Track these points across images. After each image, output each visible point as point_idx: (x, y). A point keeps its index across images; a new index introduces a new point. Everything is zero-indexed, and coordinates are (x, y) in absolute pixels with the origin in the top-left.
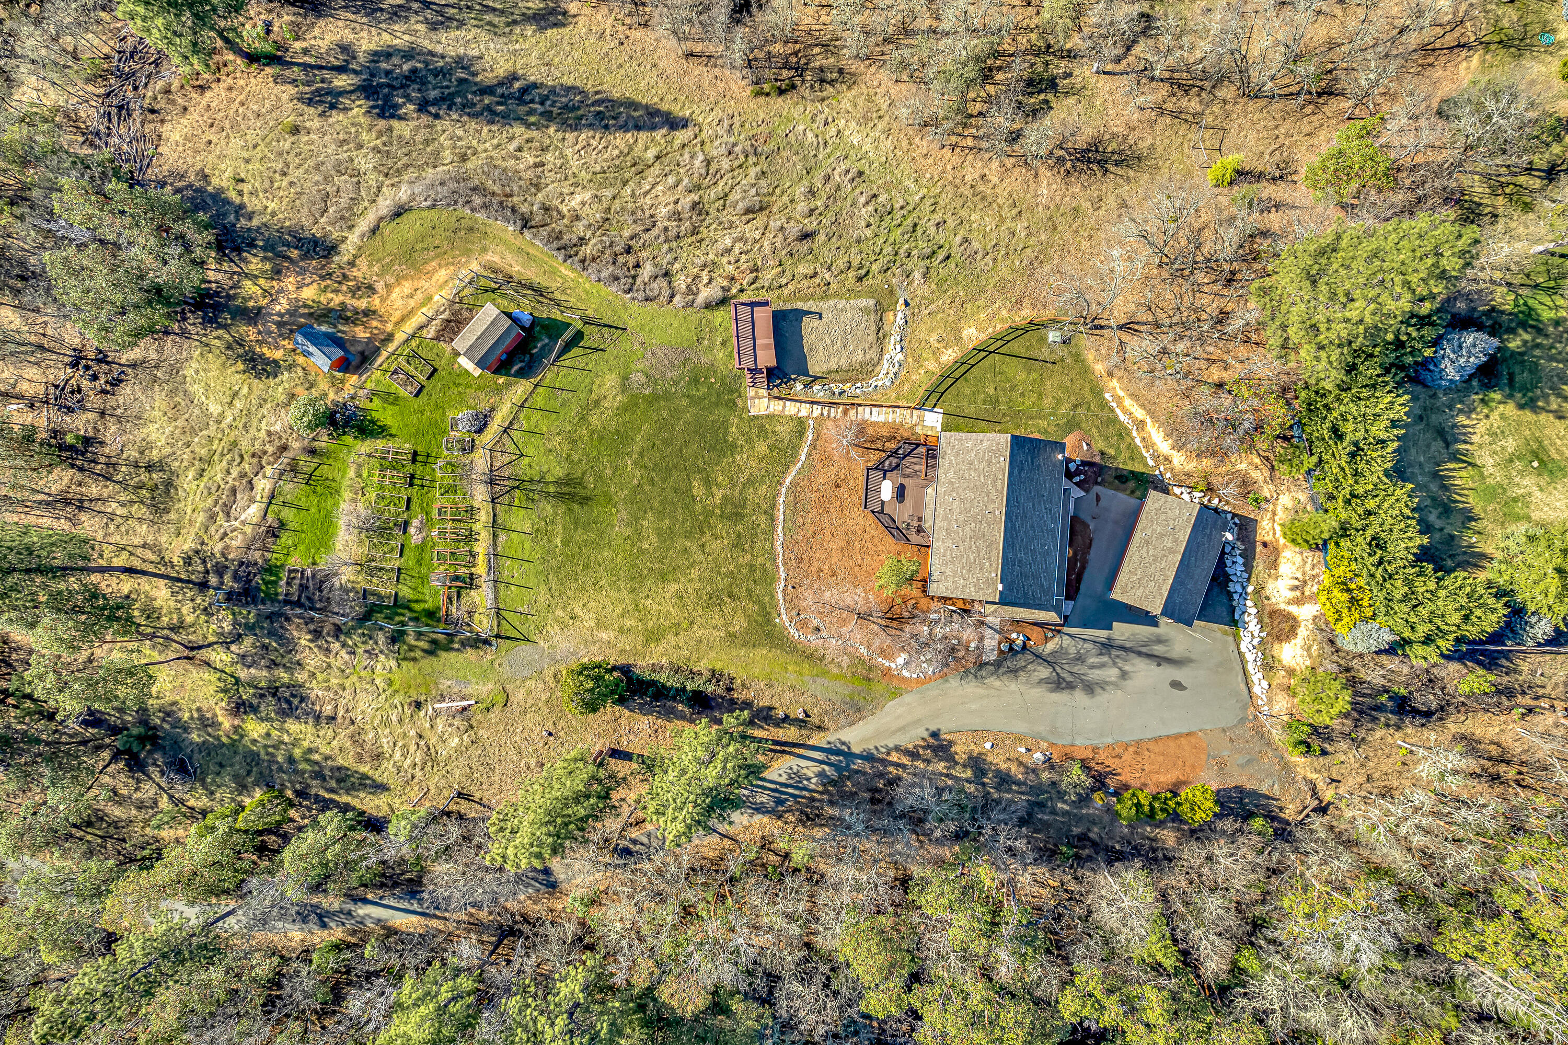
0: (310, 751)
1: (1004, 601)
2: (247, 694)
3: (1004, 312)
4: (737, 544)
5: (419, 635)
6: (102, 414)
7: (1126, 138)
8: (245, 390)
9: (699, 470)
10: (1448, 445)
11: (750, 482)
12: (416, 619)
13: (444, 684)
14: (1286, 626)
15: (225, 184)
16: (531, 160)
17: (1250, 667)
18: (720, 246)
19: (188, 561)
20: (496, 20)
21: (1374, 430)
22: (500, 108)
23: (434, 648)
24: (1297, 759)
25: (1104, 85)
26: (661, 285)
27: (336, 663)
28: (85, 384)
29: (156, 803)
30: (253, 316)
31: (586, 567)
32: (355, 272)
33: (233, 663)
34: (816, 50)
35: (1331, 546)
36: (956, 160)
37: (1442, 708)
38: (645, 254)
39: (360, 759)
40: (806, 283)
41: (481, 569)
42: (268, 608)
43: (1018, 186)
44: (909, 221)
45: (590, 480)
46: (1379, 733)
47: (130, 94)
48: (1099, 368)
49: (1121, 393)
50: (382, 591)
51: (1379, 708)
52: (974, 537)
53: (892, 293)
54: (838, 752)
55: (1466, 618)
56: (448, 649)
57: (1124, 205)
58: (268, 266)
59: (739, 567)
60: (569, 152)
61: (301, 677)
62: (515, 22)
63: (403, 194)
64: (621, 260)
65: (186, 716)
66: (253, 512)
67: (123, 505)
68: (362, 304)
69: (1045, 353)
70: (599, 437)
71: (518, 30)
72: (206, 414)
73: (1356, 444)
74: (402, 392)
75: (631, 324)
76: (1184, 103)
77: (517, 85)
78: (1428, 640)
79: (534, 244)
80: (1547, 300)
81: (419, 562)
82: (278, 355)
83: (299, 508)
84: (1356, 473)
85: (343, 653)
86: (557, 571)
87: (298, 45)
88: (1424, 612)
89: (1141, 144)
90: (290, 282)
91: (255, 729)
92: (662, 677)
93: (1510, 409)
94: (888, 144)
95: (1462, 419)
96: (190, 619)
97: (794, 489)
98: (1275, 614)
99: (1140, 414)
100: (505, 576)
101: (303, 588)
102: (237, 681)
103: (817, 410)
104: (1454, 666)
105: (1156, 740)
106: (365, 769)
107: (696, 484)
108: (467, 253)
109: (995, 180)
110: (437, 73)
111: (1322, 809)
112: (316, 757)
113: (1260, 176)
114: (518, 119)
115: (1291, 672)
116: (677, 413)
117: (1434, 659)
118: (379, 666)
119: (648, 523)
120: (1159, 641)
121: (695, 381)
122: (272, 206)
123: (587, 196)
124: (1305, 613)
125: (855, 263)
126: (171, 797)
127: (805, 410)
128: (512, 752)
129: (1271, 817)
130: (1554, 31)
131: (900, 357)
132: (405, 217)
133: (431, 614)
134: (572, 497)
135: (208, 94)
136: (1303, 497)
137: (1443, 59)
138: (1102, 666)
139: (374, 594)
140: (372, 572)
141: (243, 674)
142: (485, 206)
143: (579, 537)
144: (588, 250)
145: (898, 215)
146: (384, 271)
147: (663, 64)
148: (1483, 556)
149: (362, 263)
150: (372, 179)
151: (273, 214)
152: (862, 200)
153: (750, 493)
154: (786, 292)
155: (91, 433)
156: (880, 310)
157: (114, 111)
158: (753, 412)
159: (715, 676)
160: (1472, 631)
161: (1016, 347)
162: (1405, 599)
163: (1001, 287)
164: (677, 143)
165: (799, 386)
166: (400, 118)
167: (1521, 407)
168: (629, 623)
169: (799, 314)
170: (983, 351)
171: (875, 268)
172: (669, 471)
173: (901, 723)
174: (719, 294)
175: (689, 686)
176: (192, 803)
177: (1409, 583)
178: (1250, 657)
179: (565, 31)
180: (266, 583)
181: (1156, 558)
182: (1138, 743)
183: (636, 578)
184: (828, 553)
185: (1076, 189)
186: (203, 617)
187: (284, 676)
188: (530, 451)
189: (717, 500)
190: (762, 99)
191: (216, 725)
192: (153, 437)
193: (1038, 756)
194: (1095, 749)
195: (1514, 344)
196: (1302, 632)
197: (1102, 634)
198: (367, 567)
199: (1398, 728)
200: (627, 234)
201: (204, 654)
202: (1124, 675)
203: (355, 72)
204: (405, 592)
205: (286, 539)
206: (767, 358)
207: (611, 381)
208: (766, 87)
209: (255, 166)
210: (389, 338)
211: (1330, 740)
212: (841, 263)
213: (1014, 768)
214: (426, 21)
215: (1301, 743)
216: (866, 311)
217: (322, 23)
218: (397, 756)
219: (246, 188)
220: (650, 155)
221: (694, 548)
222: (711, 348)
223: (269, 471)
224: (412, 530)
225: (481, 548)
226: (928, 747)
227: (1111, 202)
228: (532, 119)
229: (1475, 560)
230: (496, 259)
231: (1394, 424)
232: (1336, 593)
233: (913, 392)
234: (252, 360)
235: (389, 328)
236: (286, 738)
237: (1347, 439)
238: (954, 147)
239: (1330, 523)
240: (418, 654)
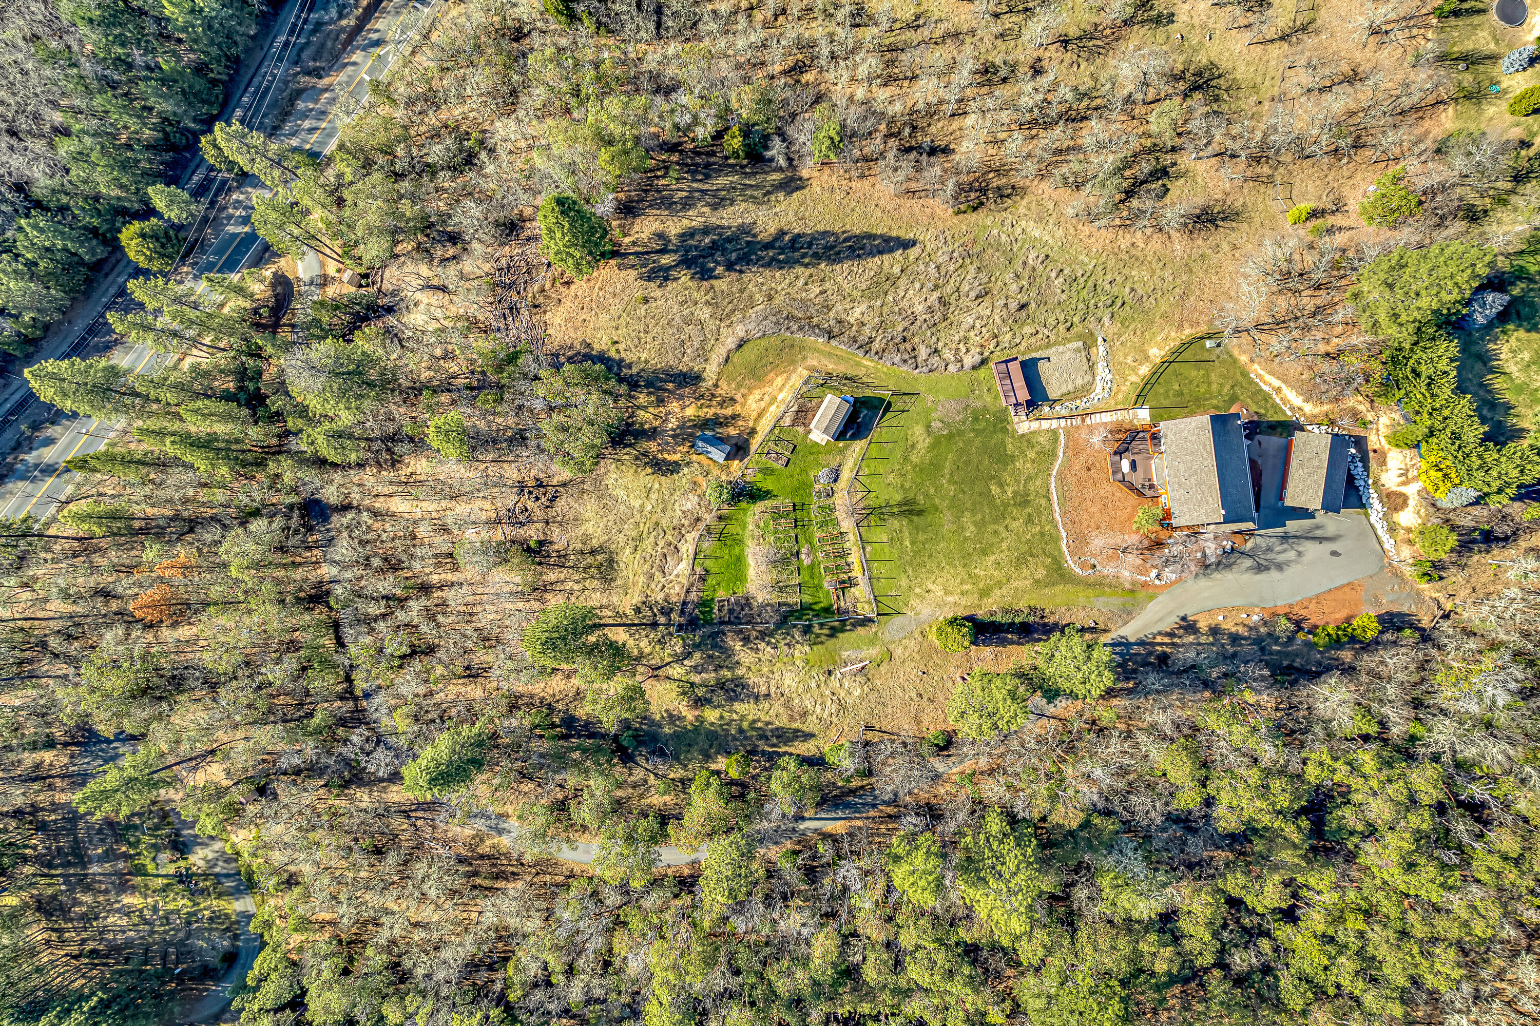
0: (754, 721)
1: (1227, 520)
2: (701, 692)
3: (1173, 334)
4: (1029, 521)
5: (821, 626)
6: (547, 523)
7: (1225, 201)
8: (657, 486)
9: (993, 478)
10: (1485, 364)
11: (1029, 479)
12: (817, 615)
13: (845, 655)
14: (1400, 501)
15: (604, 347)
16: (818, 290)
17: (1380, 532)
18: (965, 326)
19: (638, 610)
20: (755, 193)
21: (1439, 366)
22: (782, 257)
23: (834, 633)
24: (1424, 586)
25: (1201, 167)
26: (935, 360)
27: (765, 657)
28: (529, 504)
29: (646, 781)
30: (653, 434)
31: (930, 556)
32: (719, 391)
33: (687, 673)
34: (991, 175)
35: (1424, 445)
36: (1111, 236)
37: (1514, 533)
38: (916, 340)
39: (792, 718)
40: (1033, 340)
41: (857, 572)
42: (707, 630)
43: (1158, 246)
44: (1090, 284)
45: (921, 499)
46: (1476, 558)
47: (515, 298)
48: (1244, 359)
49: (1262, 372)
50: (790, 600)
51: (1474, 541)
52: (1199, 484)
53: (1092, 334)
54: (1120, 644)
55: (1522, 471)
56: (843, 631)
57: (1235, 247)
58: (653, 398)
59: (1033, 536)
60: (840, 279)
61: (741, 672)
62: (769, 193)
63: (740, 331)
64: (902, 347)
65: (658, 717)
66: (684, 567)
67: (578, 582)
68: (729, 412)
69: (1206, 356)
70: (920, 469)
71: (773, 198)
72: (630, 507)
73: (1430, 377)
74: (775, 465)
75: (922, 389)
76: (1259, 170)
77: (787, 238)
78: (1500, 491)
79: (839, 347)
80: (1531, 259)
81: (812, 577)
82: (677, 457)
83: (716, 558)
84: (1432, 395)
85: (769, 649)
86: (911, 564)
87: (627, 240)
88: (1494, 473)
89: (1237, 204)
90: (674, 406)
91: (711, 715)
92: (999, 618)
93: (1521, 333)
94: (1060, 233)
95: (1491, 346)
96: (647, 650)
97: (1060, 477)
98: (1389, 495)
99: (1277, 383)
100: (875, 573)
101: (731, 611)
102: (692, 685)
103: (1063, 422)
104: (1517, 505)
105: (1329, 591)
106: (795, 725)
107: (993, 487)
108: (793, 362)
109: (1142, 245)
110: (729, 240)
111: (1446, 616)
112: (760, 725)
113: (1323, 212)
114: (797, 262)
115: (1409, 530)
116: (969, 442)
117: (1506, 501)
118: (797, 653)
119: (966, 518)
120: (1318, 527)
121: (976, 419)
122: (644, 357)
123: (864, 307)
124: (1411, 490)
125: (1062, 318)
126: (656, 775)
127: (1055, 424)
128: (899, 691)
129: (1412, 626)
130: (1498, 83)
131: (1110, 377)
132: (745, 347)
133: (827, 610)
134: (911, 512)
135: (573, 287)
136: (1397, 416)
137: (1428, 113)
138: (1285, 551)
139: (785, 604)
140: (781, 590)
141: (696, 679)
142: (800, 329)
143: (921, 537)
144: (876, 346)
145: (1082, 280)
146: (739, 386)
147: (882, 203)
148: (1523, 430)
149: (723, 384)
150: (711, 325)
151: (647, 362)
152: (1053, 274)
153: (1031, 486)
154: (1022, 348)
155: (542, 537)
156: (1087, 348)
157: (507, 312)
158: (1020, 432)
159: (1032, 610)
160: (1527, 479)
161: (1186, 356)
162: (1480, 467)
163: (1164, 316)
164: (912, 258)
165: (1046, 409)
166: (716, 278)
167: (1528, 331)
168: (967, 587)
169: (1035, 361)
170: (1167, 363)
171: (1076, 319)
172: (973, 482)
173: (1160, 615)
174: (978, 359)
175: (1017, 620)
176: (672, 776)
177: (1480, 457)
178: (1378, 526)
179: (806, 191)
180: (702, 613)
181: (1310, 474)
182: (1317, 596)
183: (966, 557)
184: (1091, 514)
185: (1199, 242)
186: (658, 647)
187: (727, 674)
188: (874, 487)
189: (1010, 494)
190: (961, 216)
191: (681, 718)
192: (591, 531)
193: (1255, 618)
194: (1291, 606)
195: (1516, 292)
196: (1412, 502)
197: (1280, 530)
198: (779, 587)
199: (1488, 552)
200: (900, 329)
201: (662, 672)
202: (1300, 554)
203: (675, 252)
204: (807, 599)
205: (711, 581)
206: (1023, 395)
207: (919, 431)
208: (962, 207)
209: (623, 331)
210: (753, 432)
211: (1443, 568)
212: (1052, 321)
213: (1241, 630)
214: (708, 204)
215: (1425, 574)
216: (1078, 350)
217: (638, 221)
218: (818, 710)
219: (621, 347)
220: (896, 270)
221: (1001, 529)
222: (981, 396)
223: (689, 537)
224: (803, 557)
225: (854, 558)
226: (1181, 627)
227: (1225, 247)
228: (806, 260)
229: (1518, 434)
230: (815, 363)
231: (1452, 360)
232: (1432, 473)
233: (1126, 398)
234: (657, 464)
235: (751, 424)
236: (735, 716)
237: (1424, 376)
238: (1107, 228)
239: (1421, 431)
240: (823, 638)
